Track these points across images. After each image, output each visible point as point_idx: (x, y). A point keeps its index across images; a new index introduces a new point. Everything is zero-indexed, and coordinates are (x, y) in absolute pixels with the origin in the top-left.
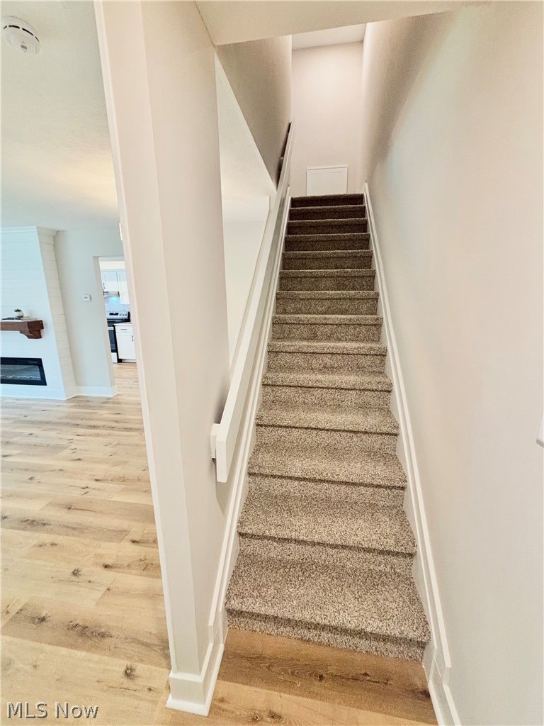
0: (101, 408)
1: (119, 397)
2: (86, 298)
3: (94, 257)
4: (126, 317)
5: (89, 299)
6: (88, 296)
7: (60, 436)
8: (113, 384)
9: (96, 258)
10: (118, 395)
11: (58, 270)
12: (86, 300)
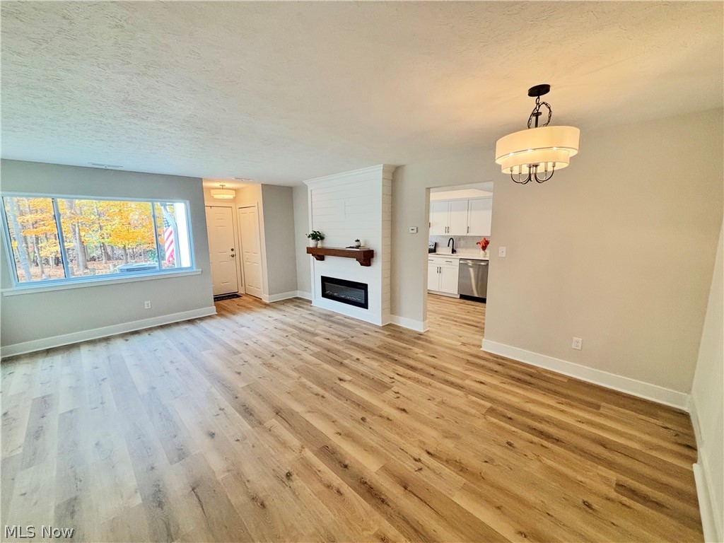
0: (414, 344)
1: (430, 335)
2: (412, 230)
3: (427, 188)
4: (433, 247)
5: (415, 231)
6: (415, 229)
7: (383, 370)
8: (425, 318)
9: (428, 189)
10: (428, 331)
11: (392, 204)
12: (413, 232)
